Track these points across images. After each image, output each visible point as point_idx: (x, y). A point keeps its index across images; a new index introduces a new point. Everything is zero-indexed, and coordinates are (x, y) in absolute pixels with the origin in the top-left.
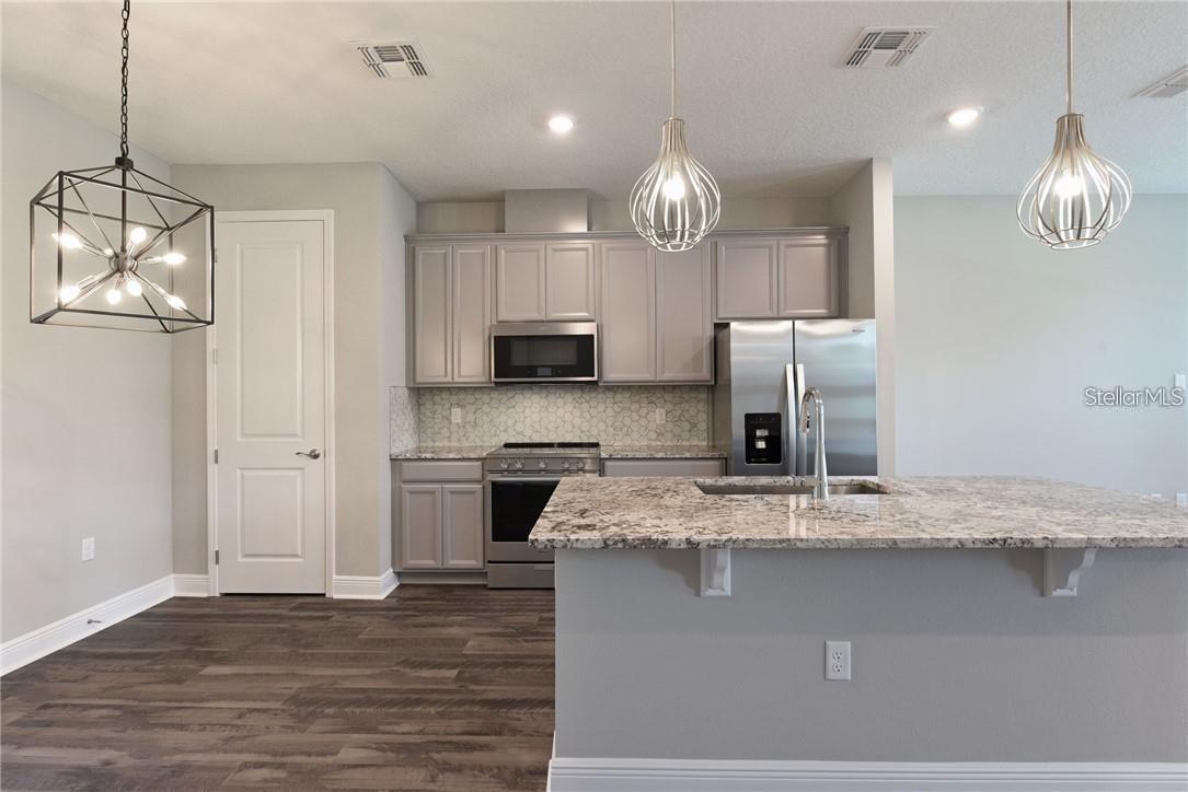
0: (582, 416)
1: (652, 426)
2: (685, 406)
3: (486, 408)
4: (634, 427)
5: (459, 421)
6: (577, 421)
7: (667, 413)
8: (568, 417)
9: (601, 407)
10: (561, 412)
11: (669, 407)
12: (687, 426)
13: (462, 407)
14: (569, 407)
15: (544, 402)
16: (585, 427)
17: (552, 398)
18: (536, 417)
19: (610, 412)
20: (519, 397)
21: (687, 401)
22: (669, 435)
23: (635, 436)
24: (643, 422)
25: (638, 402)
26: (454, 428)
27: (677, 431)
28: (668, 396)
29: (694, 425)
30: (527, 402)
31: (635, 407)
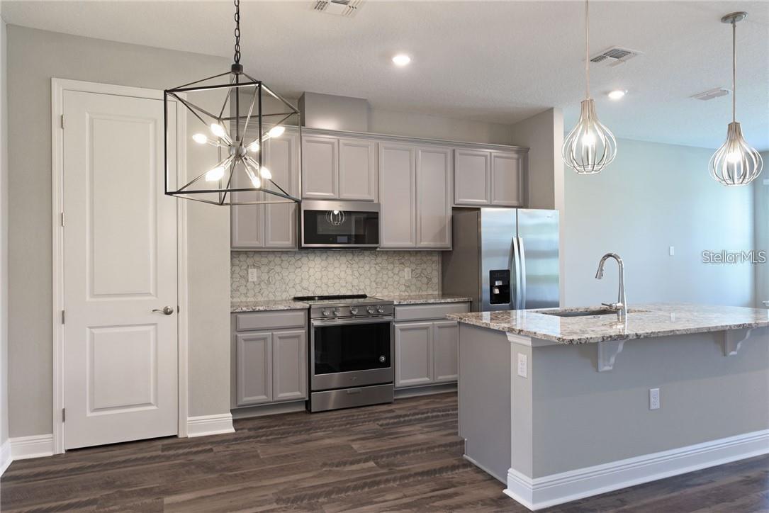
0: (353, 275)
1: (403, 281)
2: (424, 266)
3: (278, 269)
4: (390, 281)
5: (255, 279)
6: (350, 278)
7: (412, 270)
8: (343, 275)
9: (367, 268)
10: (337, 271)
11: (414, 266)
12: (425, 280)
13: (259, 267)
14: (344, 267)
15: (324, 263)
16: (355, 282)
17: (331, 260)
18: (318, 275)
19: (373, 271)
20: (305, 260)
21: (425, 263)
22: (413, 288)
23: (391, 288)
24: (396, 278)
25: (393, 263)
26: (250, 285)
27: (419, 284)
28: (412, 259)
29: (430, 280)
30: (311, 264)
31: (390, 266)
